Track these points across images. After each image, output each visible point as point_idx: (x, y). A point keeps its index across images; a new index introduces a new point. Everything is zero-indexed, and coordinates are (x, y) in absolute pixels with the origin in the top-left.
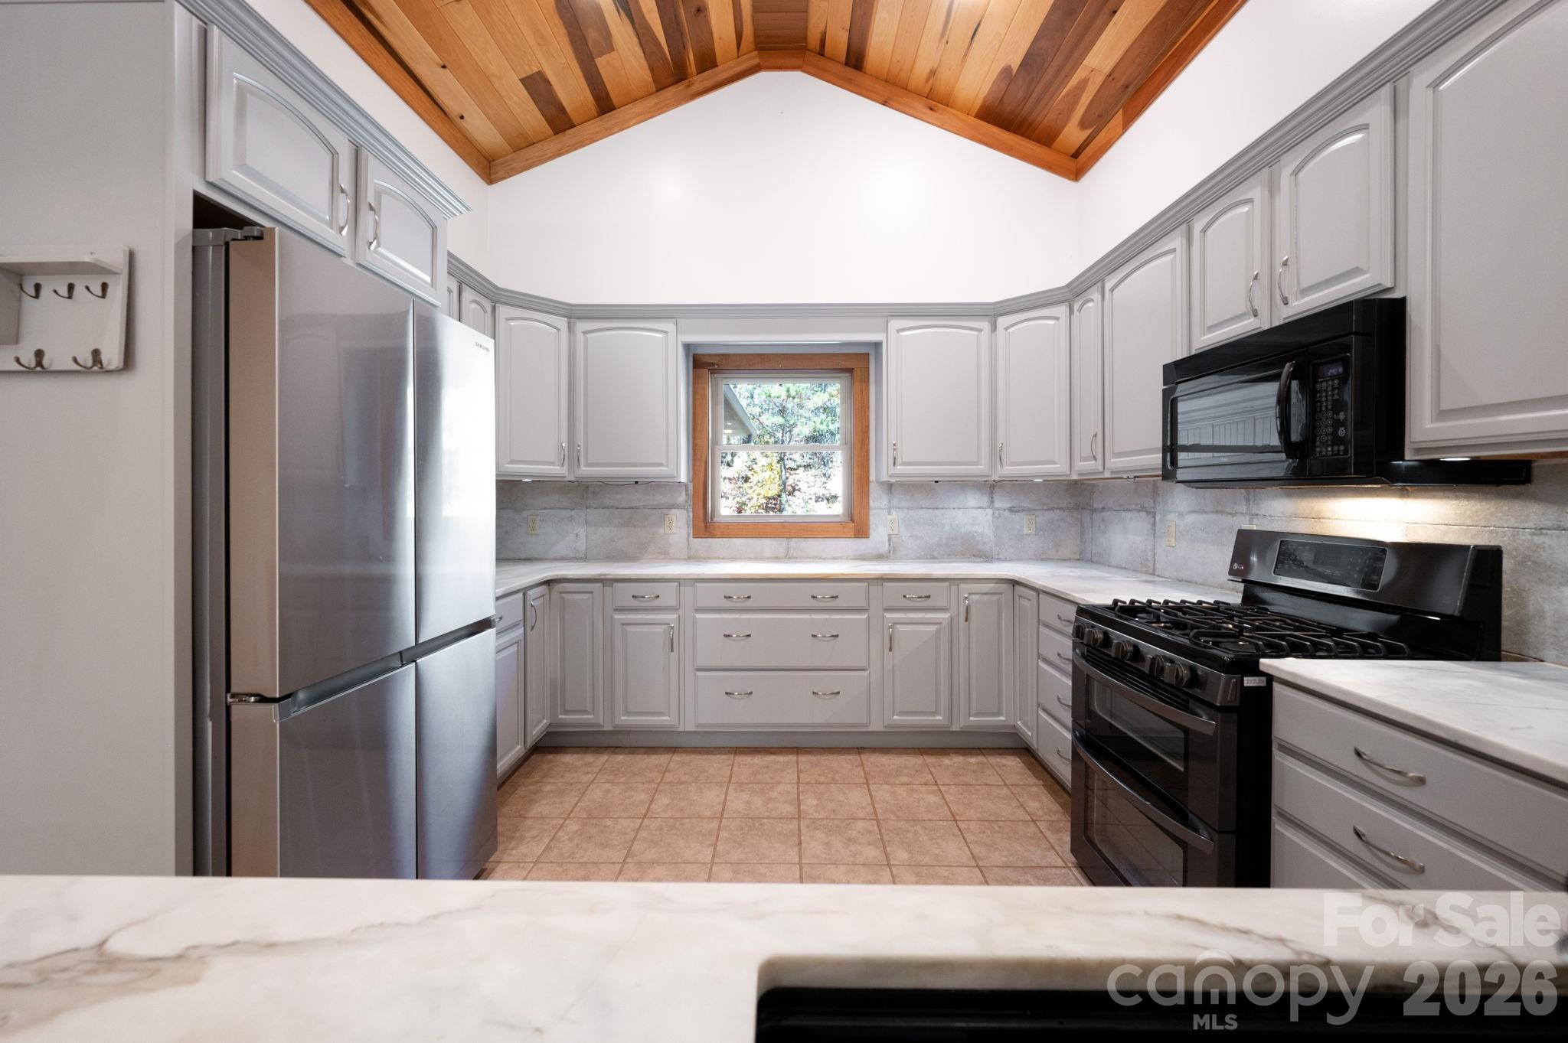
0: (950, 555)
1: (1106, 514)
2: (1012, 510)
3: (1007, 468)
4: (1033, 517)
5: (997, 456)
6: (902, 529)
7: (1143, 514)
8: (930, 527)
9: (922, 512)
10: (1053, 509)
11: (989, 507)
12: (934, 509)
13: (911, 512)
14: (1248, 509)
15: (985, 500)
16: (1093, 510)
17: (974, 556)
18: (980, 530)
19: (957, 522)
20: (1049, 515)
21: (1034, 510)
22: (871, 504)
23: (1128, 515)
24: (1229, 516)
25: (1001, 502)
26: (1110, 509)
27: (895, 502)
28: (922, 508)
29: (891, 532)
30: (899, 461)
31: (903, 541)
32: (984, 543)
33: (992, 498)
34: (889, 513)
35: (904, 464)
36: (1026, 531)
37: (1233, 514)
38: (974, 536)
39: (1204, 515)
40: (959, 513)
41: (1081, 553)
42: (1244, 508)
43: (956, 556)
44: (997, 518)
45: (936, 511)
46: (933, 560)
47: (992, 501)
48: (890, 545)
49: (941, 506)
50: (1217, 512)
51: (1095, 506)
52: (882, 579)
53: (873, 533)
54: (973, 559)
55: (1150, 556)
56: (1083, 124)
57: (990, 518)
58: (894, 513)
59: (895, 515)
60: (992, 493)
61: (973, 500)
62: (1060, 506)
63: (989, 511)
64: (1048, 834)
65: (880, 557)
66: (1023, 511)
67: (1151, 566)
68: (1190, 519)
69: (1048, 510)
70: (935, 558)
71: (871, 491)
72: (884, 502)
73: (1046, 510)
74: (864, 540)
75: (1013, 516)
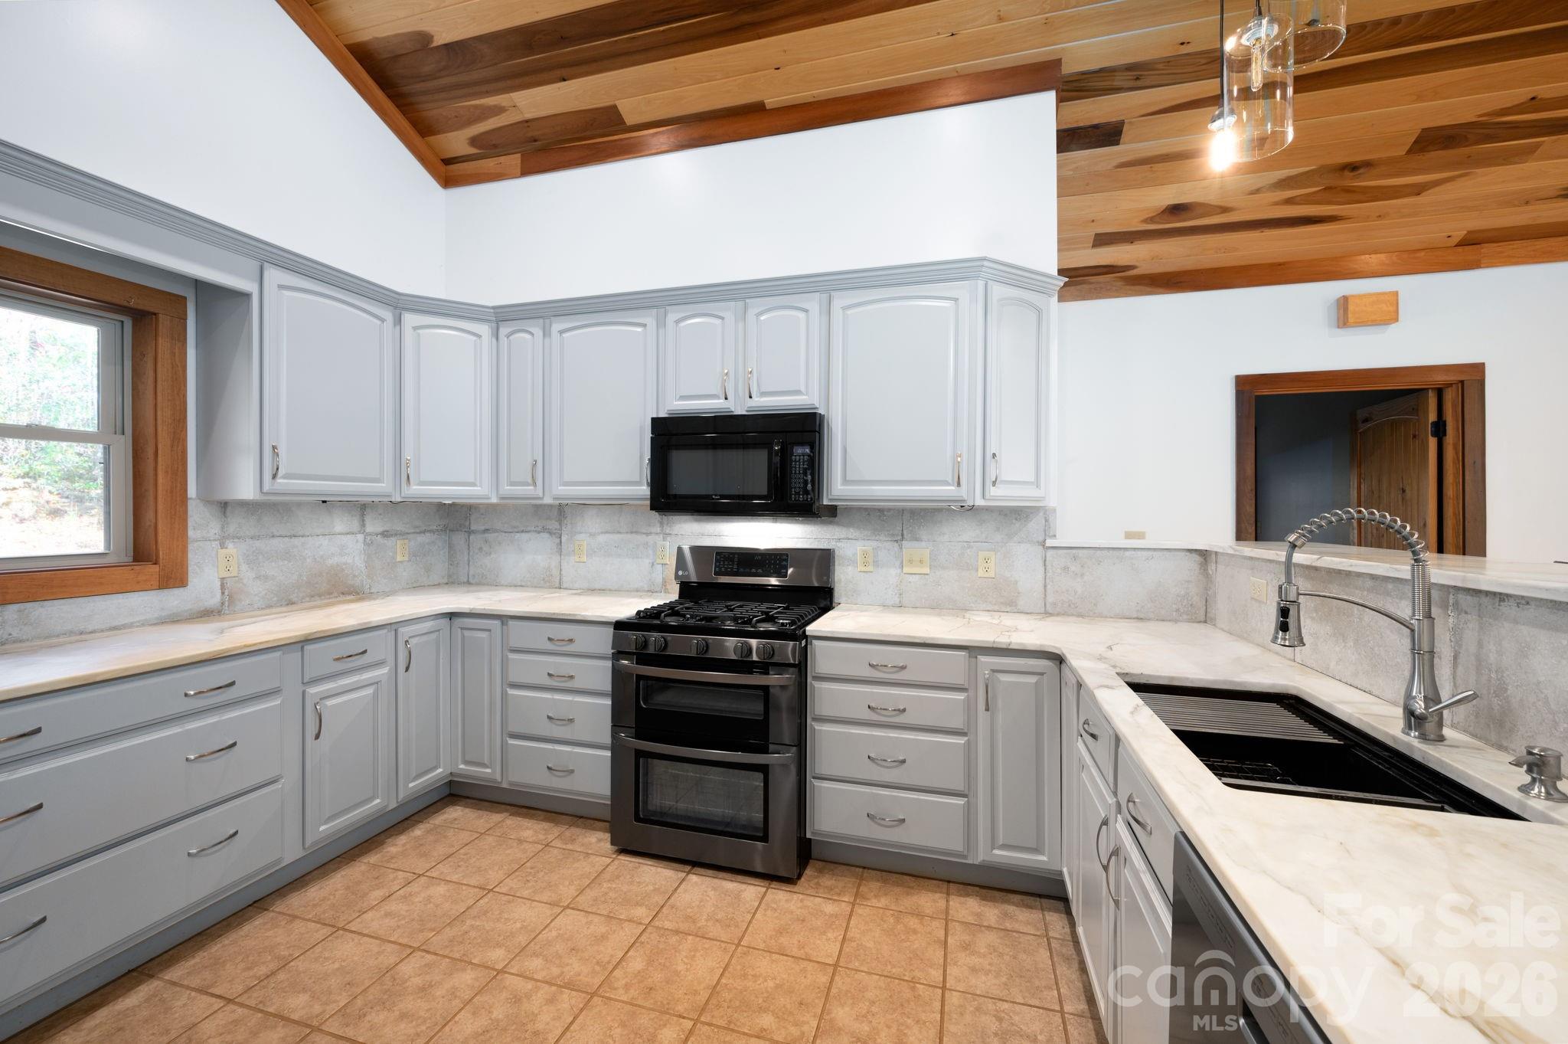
0: (312, 597)
1: (490, 536)
2: (385, 534)
3: (415, 487)
4: (406, 541)
5: (402, 473)
6: (244, 567)
7: (546, 535)
8: (286, 562)
9: (275, 541)
10: (424, 532)
11: (360, 532)
12: (290, 537)
13: (258, 543)
14: (662, 530)
15: (355, 524)
16: (470, 532)
17: (343, 594)
18: (350, 561)
19: (321, 553)
20: (421, 538)
21: (408, 533)
22: (191, 533)
23: (525, 536)
24: (644, 536)
25: (373, 526)
26: (496, 531)
27: (232, 529)
28: (273, 536)
29: (225, 574)
30: (281, 473)
31: (245, 585)
32: (355, 576)
33: (363, 521)
34: (222, 546)
35: (287, 476)
36: (399, 558)
37: (647, 534)
38: (343, 570)
39: (619, 535)
40: (324, 541)
41: (450, 576)
42: (658, 530)
43: (320, 596)
44: (369, 545)
45: (293, 539)
46: (290, 608)
47: (363, 525)
48: (223, 593)
49: (300, 533)
50: (632, 533)
51: (472, 528)
52: (303, 642)
53: (193, 579)
54: (342, 598)
55: (555, 572)
56: (474, 141)
57: (360, 546)
58: (231, 546)
59: (231, 548)
60: (363, 515)
61: (341, 523)
62: (431, 528)
63: (360, 537)
64: (570, 847)
65: (206, 614)
66: (396, 535)
67: (558, 581)
68: (602, 538)
69: (420, 533)
70: (293, 603)
71: (190, 513)
72: (214, 528)
73: (417, 533)
74: (176, 592)
75: (386, 541)
